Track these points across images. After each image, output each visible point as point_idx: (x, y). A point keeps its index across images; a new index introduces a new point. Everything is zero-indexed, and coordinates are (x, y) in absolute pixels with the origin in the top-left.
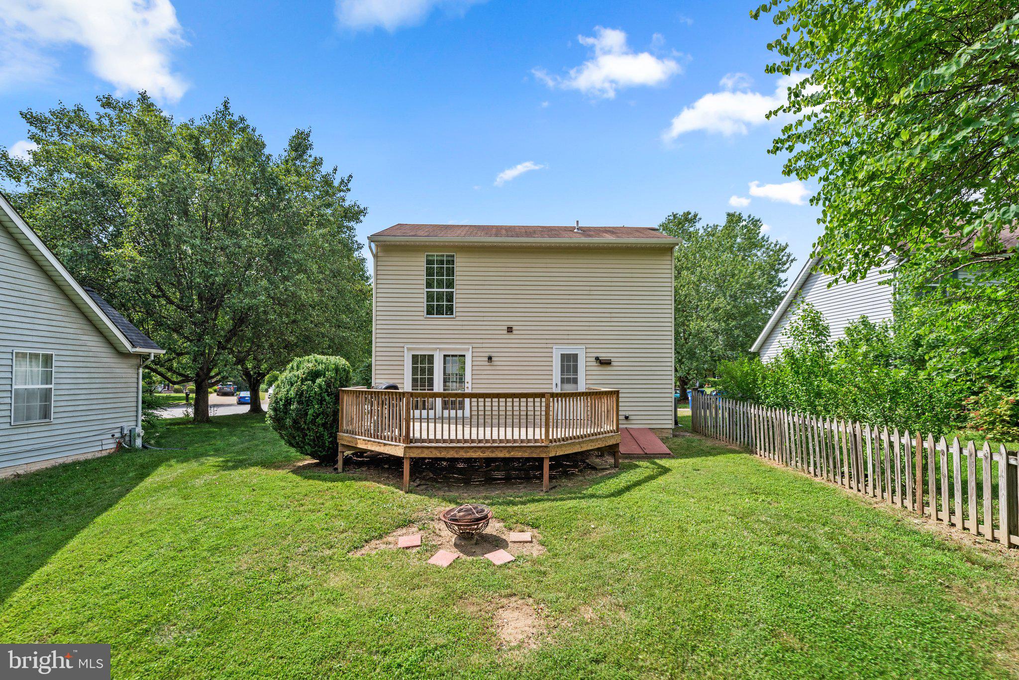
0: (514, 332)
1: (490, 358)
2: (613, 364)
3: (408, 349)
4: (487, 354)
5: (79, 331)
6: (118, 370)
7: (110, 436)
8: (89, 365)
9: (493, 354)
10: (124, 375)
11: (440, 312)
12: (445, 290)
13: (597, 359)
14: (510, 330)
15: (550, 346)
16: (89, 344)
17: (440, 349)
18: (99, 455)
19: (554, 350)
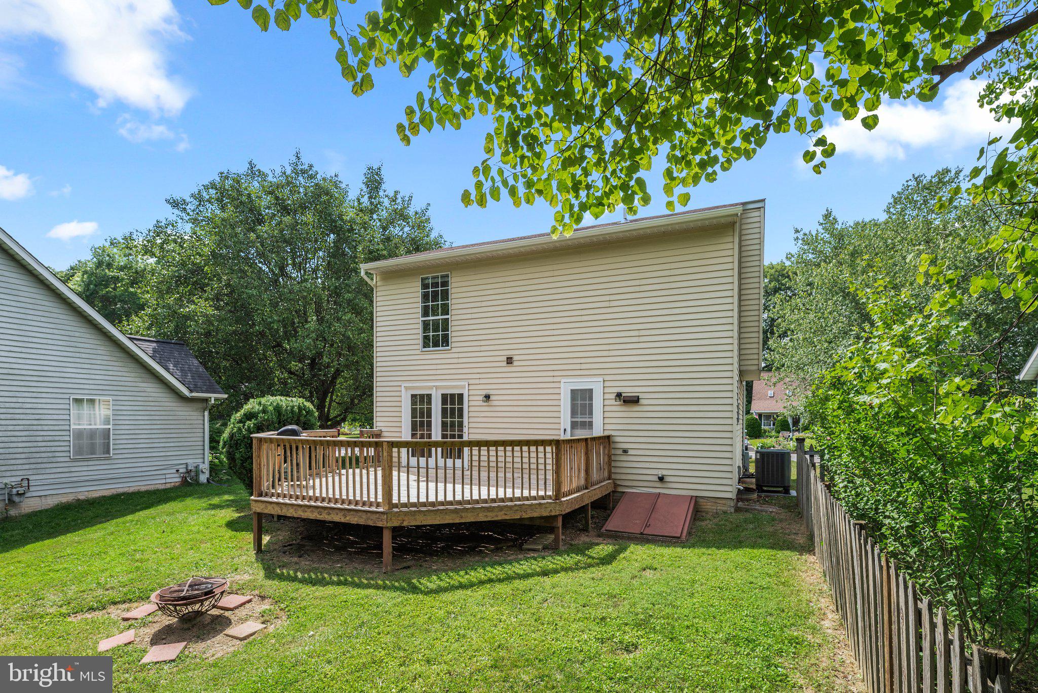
0: (515, 363)
1: (487, 397)
2: (642, 402)
3: (407, 388)
4: (484, 393)
5: (137, 380)
6: (180, 413)
7: (174, 471)
8: (149, 408)
9: (491, 392)
10: (188, 418)
11: (436, 345)
12: (440, 317)
13: (619, 395)
14: (510, 361)
15: (556, 379)
16: (149, 390)
17: (437, 387)
18: (163, 487)
19: (562, 385)
